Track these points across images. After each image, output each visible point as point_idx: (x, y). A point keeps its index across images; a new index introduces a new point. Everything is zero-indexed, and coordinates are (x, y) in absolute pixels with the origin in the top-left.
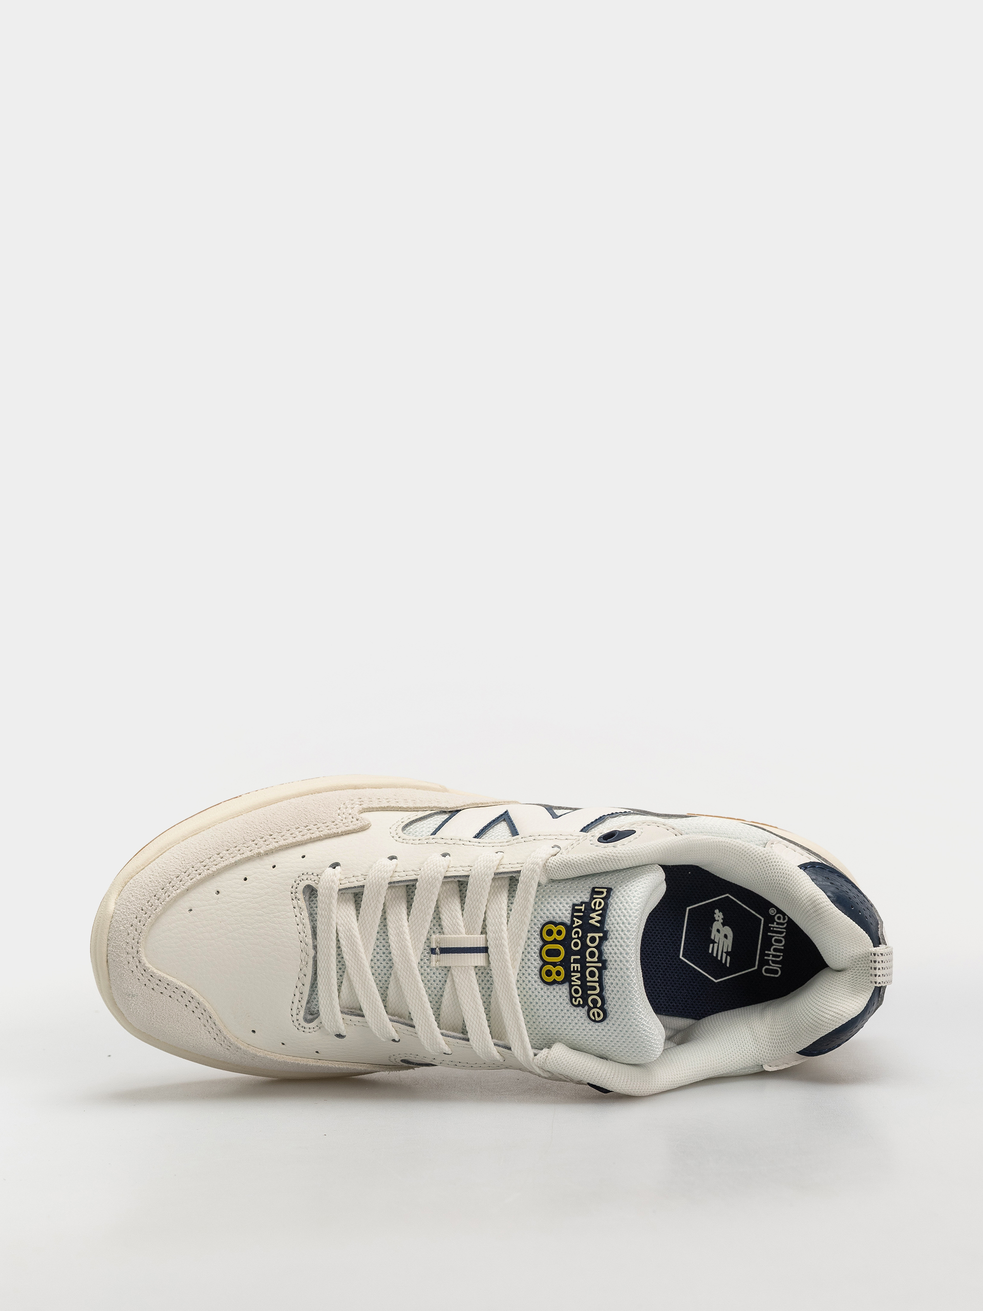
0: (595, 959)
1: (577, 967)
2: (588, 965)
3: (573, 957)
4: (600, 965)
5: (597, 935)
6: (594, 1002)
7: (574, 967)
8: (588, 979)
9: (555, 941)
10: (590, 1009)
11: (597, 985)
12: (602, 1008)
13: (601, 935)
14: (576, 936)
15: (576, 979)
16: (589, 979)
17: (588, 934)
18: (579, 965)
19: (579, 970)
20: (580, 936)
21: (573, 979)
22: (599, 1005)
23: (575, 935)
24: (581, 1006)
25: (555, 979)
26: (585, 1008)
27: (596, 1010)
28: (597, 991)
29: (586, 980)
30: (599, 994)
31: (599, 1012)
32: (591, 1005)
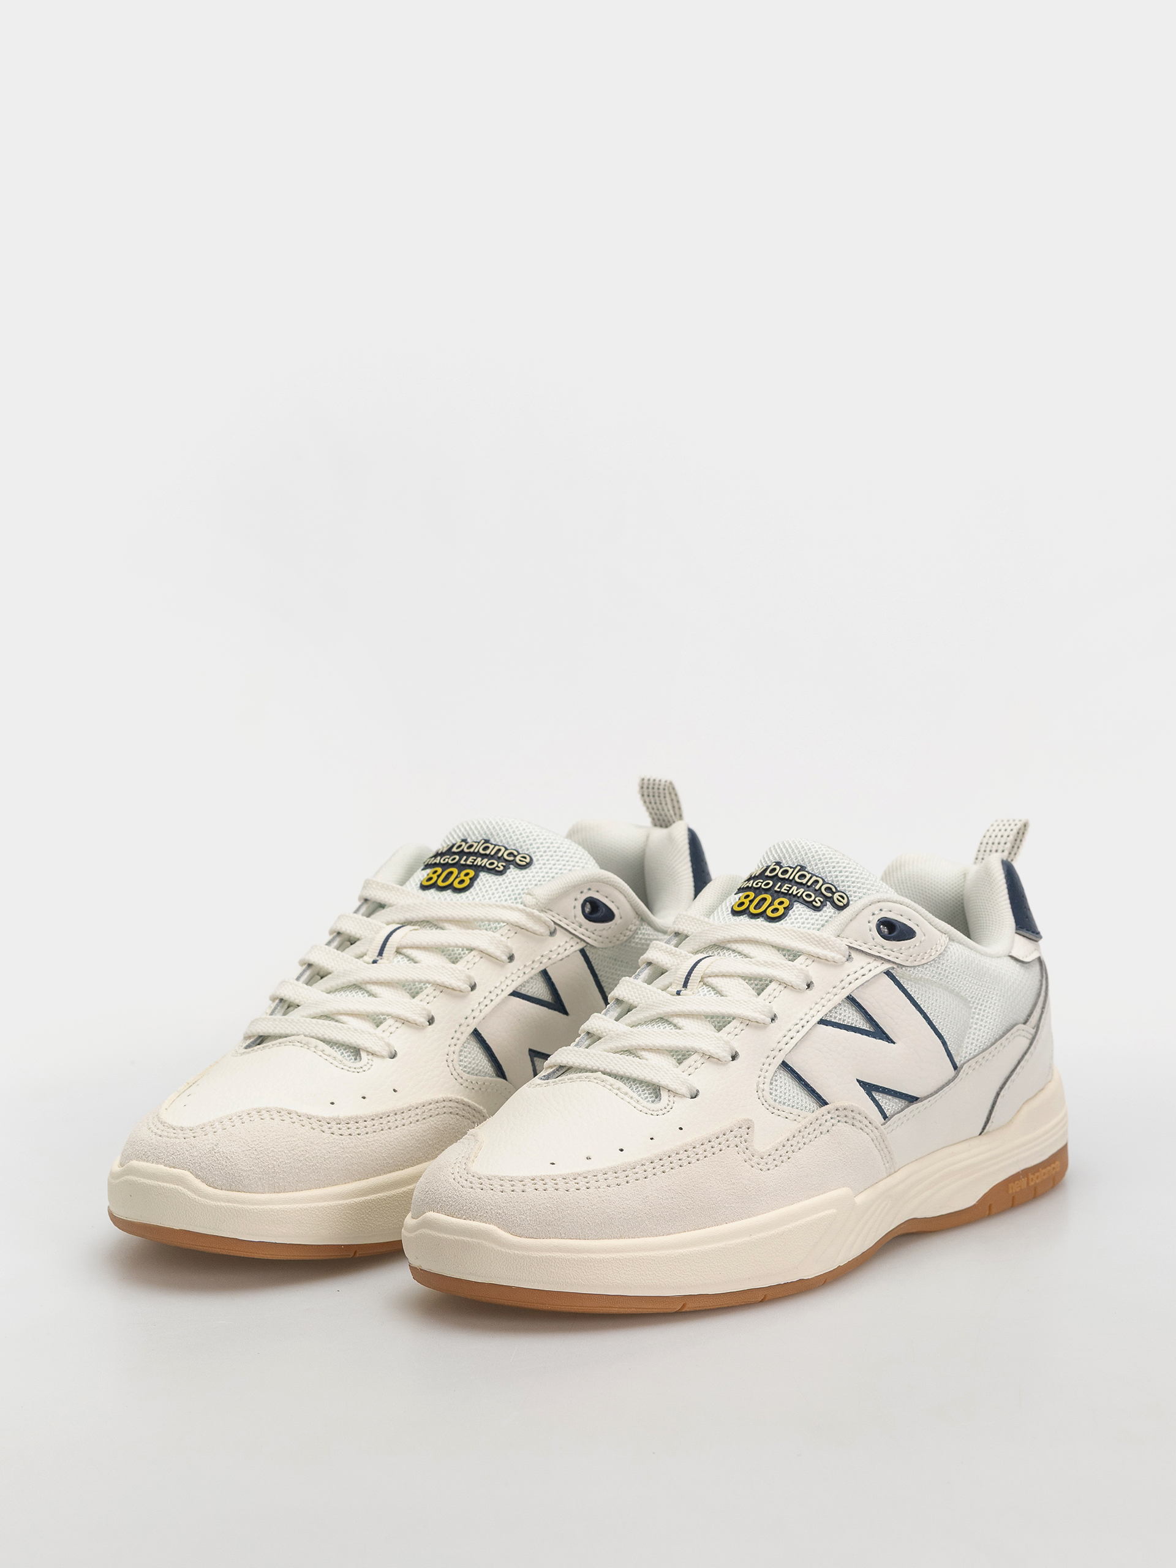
0: (791, 871)
1: (787, 887)
3: (776, 889)
5: (772, 867)
6: (828, 890)
9: (751, 902)
10: (831, 900)
11: (814, 879)
12: (838, 891)
13: (774, 863)
15: (796, 891)
16: (804, 882)
17: (766, 874)
18: (787, 885)
19: (790, 886)
21: (795, 893)
22: (834, 890)
24: (823, 904)
25: (785, 908)
26: (828, 903)
27: (836, 896)
28: (821, 882)
29: (804, 885)
30: (824, 882)
31: (840, 896)
32: (830, 895)
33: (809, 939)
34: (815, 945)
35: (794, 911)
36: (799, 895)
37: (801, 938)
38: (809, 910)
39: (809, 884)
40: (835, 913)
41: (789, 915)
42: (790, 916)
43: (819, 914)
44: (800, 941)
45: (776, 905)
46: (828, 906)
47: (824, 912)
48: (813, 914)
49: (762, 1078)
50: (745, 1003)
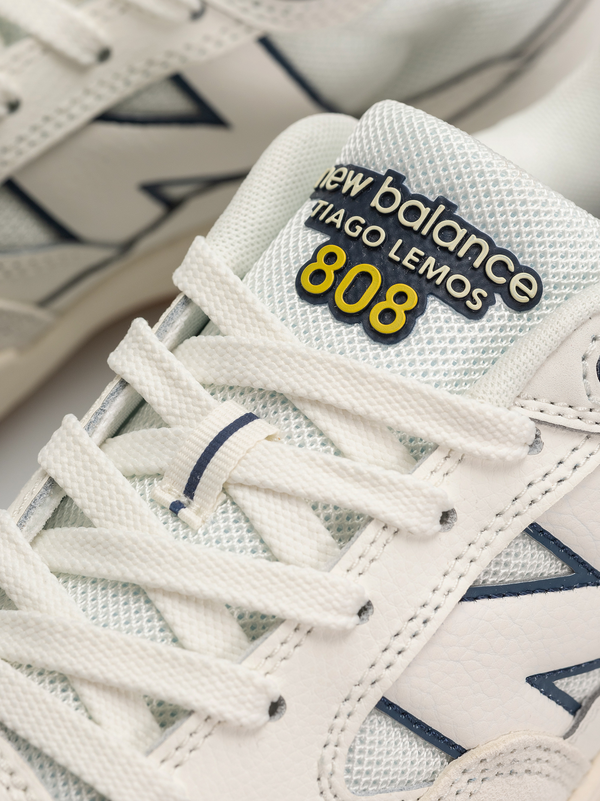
0: (425, 211)
1: (416, 255)
2: (425, 232)
3: (392, 254)
4: (442, 208)
5: (385, 188)
6: (500, 267)
7: (411, 261)
8: (452, 248)
9: (340, 274)
10: (504, 290)
11: (473, 239)
12: (520, 269)
13: (390, 179)
14: (359, 229)
15: (434, 270)
16: (452, 245)
17: (373, 204)
18: (414, 250)
19: (422, 253)
20: (363, 221)
21: (431, 274)
22: (512, 268)
23: (355, 230)
24: (488, 302)
25: (407, 312)
26: (498, 297)
27: (515, 282)
28: (486, 249)
29: (451, 253)
30: (494, 250)
31: (523, 281)
32: (501, 280)
33: (455, 418)
34: (468, 431)
35: (427, 320)
36: (439, 281)
37: (439, 412)
38: (459, 316)
39: (461, 253)
40: (510, 319)
41: (415, 329)
42: (418, 332)
43: (477, 325)
44: (436, 420)
45: (389, 303)
46: (497, 304)
47: (488, 321)
48: (466, 326)
49: (331, 747)
50: (307, 587)
